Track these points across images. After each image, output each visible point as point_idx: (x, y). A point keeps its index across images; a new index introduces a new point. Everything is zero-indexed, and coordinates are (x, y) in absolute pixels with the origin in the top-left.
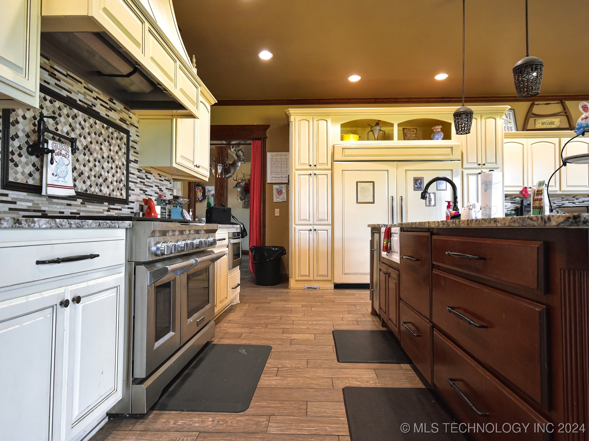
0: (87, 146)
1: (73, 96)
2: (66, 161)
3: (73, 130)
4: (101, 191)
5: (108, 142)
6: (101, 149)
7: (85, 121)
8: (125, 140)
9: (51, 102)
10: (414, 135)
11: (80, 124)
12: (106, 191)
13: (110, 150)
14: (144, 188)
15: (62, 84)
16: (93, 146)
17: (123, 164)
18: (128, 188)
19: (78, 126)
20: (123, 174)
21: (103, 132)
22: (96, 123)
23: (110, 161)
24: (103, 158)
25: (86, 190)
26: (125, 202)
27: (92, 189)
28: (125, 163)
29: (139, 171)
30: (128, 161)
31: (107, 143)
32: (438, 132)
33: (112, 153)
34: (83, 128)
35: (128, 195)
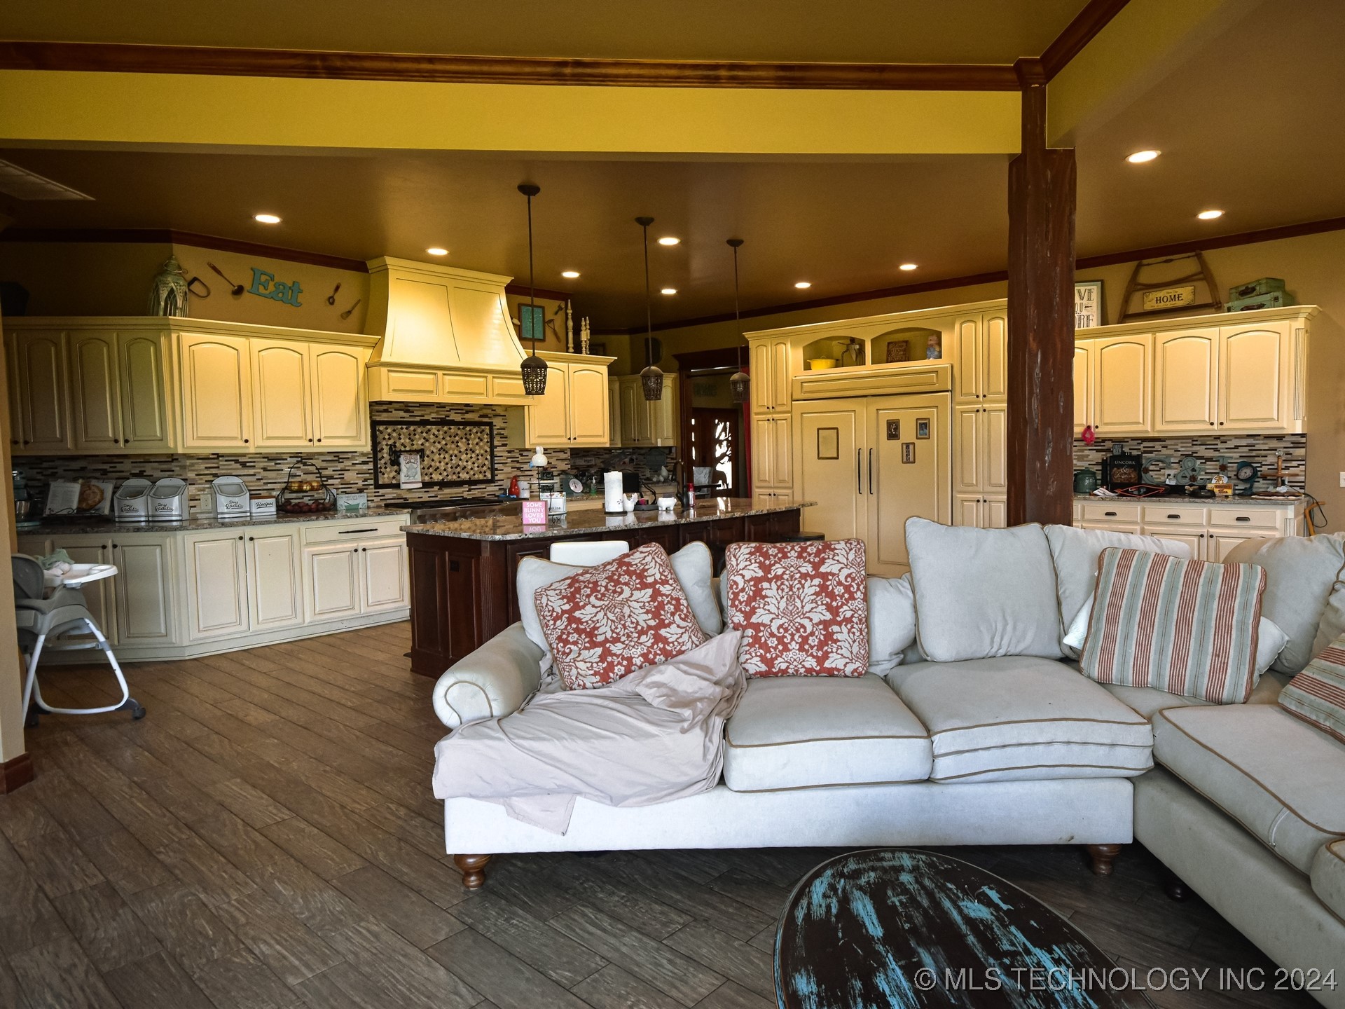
0: (442, 448)
1: (426, 418)
2: (415, 466)
3: (427, 441)
4: (459, 477)
5: (466, 438)
6: (458, 446)
7: (438, 431)
8: (488, 431)
9: (407, 429)
10: (902, 353)
11: (434, 434)
12: (464, 476)
13: (469, 444)
14: (518, 465)
15: (416, 413)
16: (448, 446)
17: (486, 451)
18: (493, 470)
19: (432, 436)
20: (486, 459)
21: (459, 432)
22: (450, 429)
23: (469, 452)
24: (460, 452)
25: (443, 479)
26: (492, 481)
27: (450, 477)
28: (488, 450)
29: (509, 452)
30: (492, 447)
31: (464, 440)
32: (932, 346)
33: (471, 446)
34: (437, 437)
35: (493, 475)
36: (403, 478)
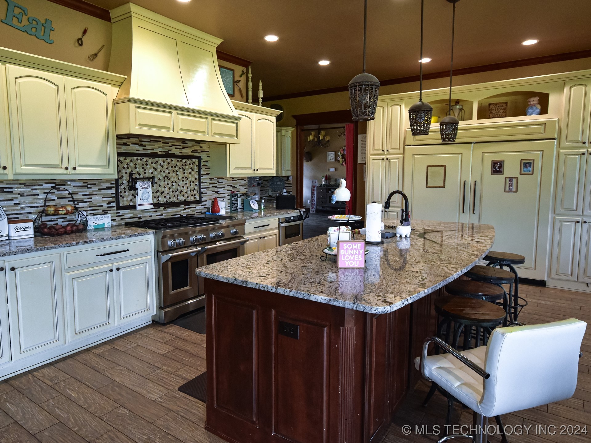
0: (166, 176)
1: (155, 151)
3: (156, 170)
4: (178, 199)
5: (183, 168)
6: (177, 175)
7: (164, 162)
8: (197, 163)
9: (141, 160)
10: (502, 111)
11: (160, 165)
12: (181, 198)
13: (184, 173)
14: (216, 189)
15: (148, 147)
16: (170, 175)
17: (196, 179)
18: (200, 193)
19: (159, 166)
20: (196, 185)
21: (178, 164)
22: (172, 161)
23: (184, 179)
24: (179, 179)
25: (167, 201)
26: (199, 202)
27: (171, 200)
29: (211, 179)
30: (200, 176)
31: (181, 170)
32: (534, 105)
33: (186, 175)
34: (162, 167)
35: (200, 197)
36: (139, 201)
